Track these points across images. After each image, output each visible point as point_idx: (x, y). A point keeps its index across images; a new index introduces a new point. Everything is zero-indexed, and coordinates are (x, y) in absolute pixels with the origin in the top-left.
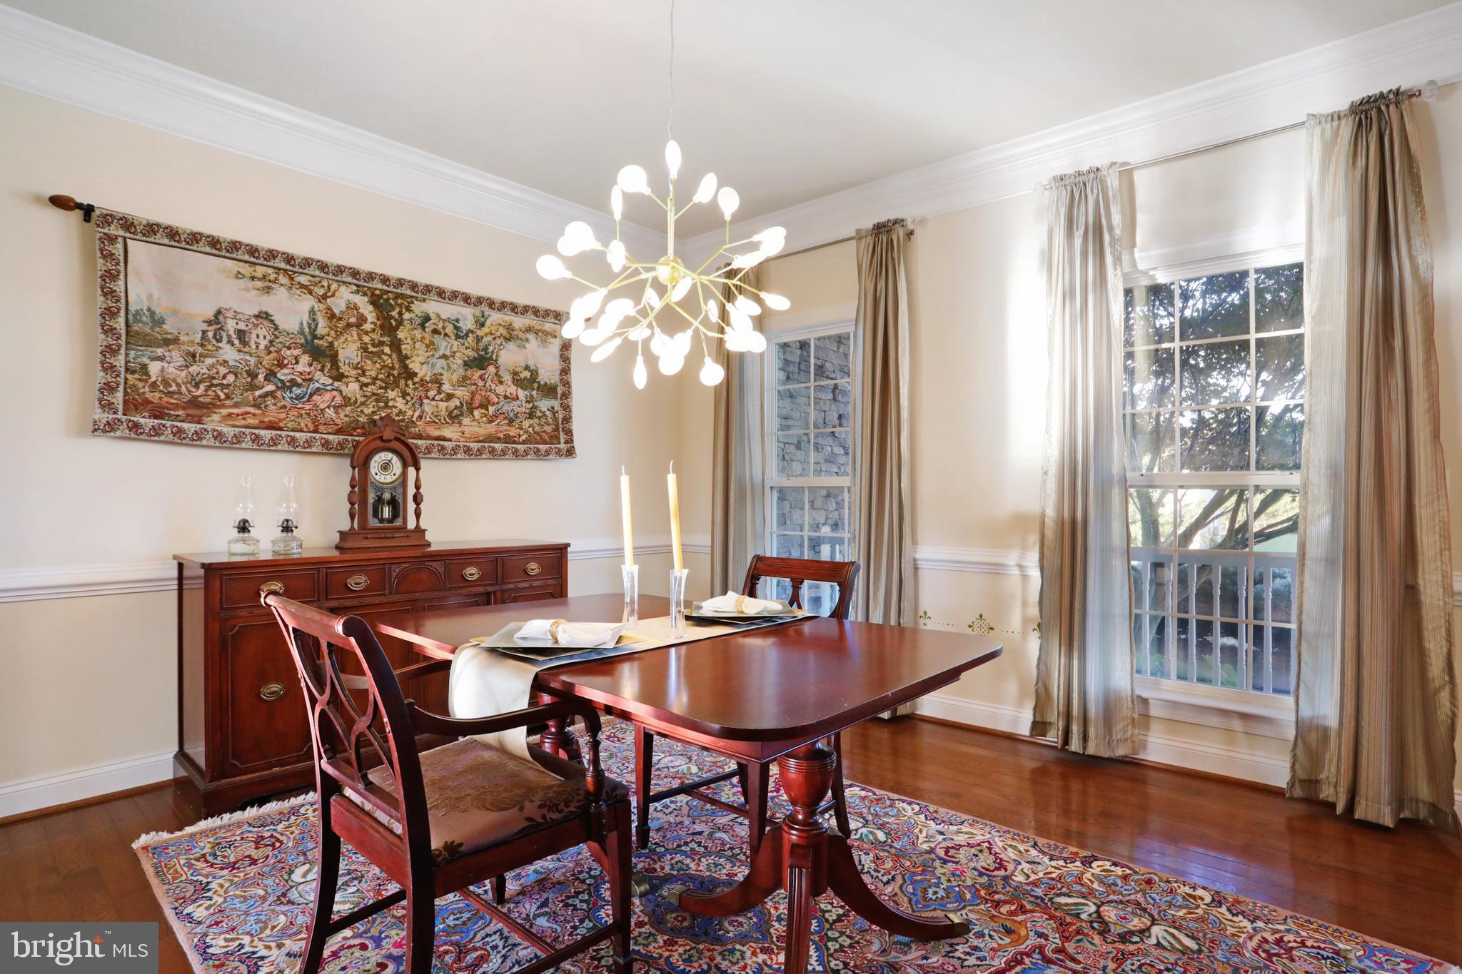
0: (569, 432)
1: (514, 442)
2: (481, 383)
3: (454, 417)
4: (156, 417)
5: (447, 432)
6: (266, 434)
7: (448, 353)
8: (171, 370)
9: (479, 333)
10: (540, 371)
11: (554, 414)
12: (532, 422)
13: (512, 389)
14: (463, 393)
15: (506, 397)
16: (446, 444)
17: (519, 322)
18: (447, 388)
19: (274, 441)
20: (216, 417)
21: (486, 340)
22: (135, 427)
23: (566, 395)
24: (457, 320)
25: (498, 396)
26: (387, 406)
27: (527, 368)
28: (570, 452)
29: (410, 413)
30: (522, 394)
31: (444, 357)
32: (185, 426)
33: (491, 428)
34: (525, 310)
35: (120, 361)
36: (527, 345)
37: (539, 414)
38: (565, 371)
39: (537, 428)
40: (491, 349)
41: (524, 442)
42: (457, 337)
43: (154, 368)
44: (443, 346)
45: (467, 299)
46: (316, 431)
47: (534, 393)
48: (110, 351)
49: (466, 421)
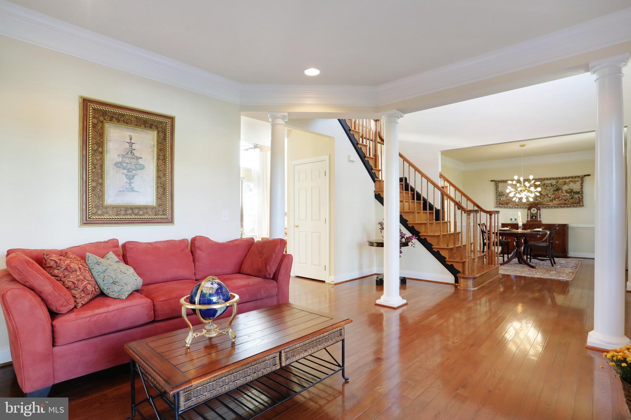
0: (582, 201)
1: (567, 204)
2: (558, 194)
3: (551, 201)
4: (502, 205)
5: (550, 204)
6: (516, 206)
7: (550, 189)
8: (504, 199)
9: (557, 184)
10: (574, 189)
11: (579, 198)
12: (572, 200)
13: (566, 194)
14: (553, 196)
15: (564, 196)
16: (550, 206)
17: (567, 180)
18: (549, 196)
19: (518, 207)
20: (510, 204)
21: (558, 186)
22: (500, 206)
23: (582, 193)
24: (552, 183)
25: (562, 196)
26: (537, 200)
27: (570, 189)
28: (583, 206)
29: (542, 201)
30: (568, 195)
31: (549, 190)
32: (505, 206)
33: (560, 202)
34: (569, 178)
35: (498, 199)
36: (570, 185)
37: (574, 198)
38: (582, 188)
39: (574, 201)
40: (560, 187)
41: (570, 204)
42: (551, 186)
43: (502, 199)
44: (548, 188)
45: (553, 179)
46: (524, 205)
47: (572, 194)
48: (497, 197)
49: (554, 201)
